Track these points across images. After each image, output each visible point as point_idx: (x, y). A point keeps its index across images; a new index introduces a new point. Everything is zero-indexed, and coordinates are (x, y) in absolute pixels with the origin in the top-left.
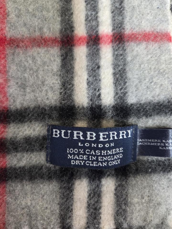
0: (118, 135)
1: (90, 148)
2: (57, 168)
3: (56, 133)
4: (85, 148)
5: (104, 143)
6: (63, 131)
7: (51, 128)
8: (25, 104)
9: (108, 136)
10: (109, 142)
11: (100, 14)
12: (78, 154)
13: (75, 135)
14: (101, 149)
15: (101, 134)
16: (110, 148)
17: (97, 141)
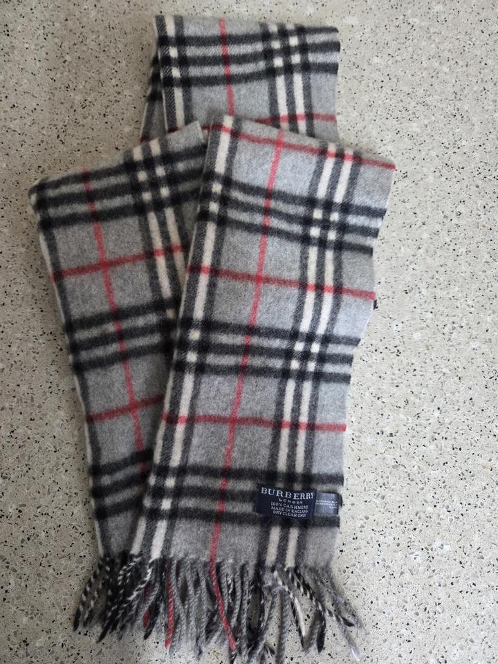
0: (305, 497)
1: (287, 503)
2: (261, 516)
3: (264, 491)
4: (283, 503)
5: (296, 501)
6: (270, 490)
7: (260, 486)
8: (243, 466)
9: (299, 497)
10: (300, 500)
11: (301, 407)
12: (279, 506)
13: (278, 493)
14: (294, 505)
15: (295, 494)
16: (300, 505)
17: (292, 499)
